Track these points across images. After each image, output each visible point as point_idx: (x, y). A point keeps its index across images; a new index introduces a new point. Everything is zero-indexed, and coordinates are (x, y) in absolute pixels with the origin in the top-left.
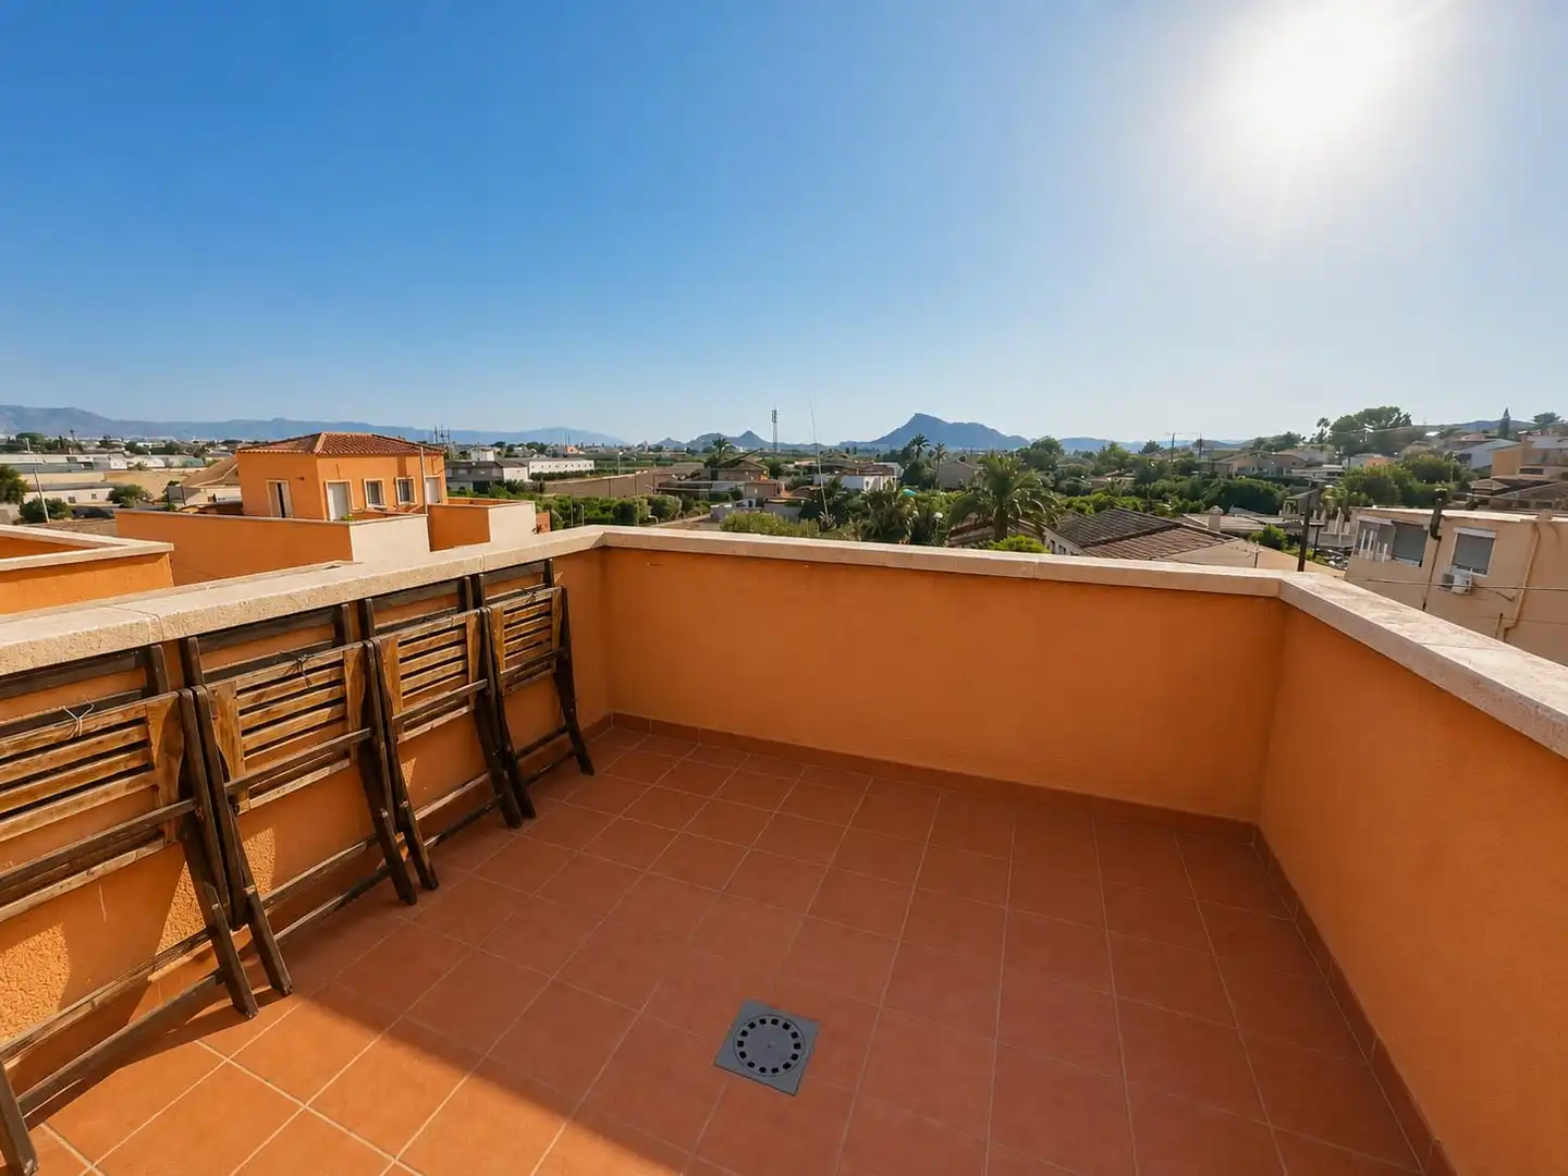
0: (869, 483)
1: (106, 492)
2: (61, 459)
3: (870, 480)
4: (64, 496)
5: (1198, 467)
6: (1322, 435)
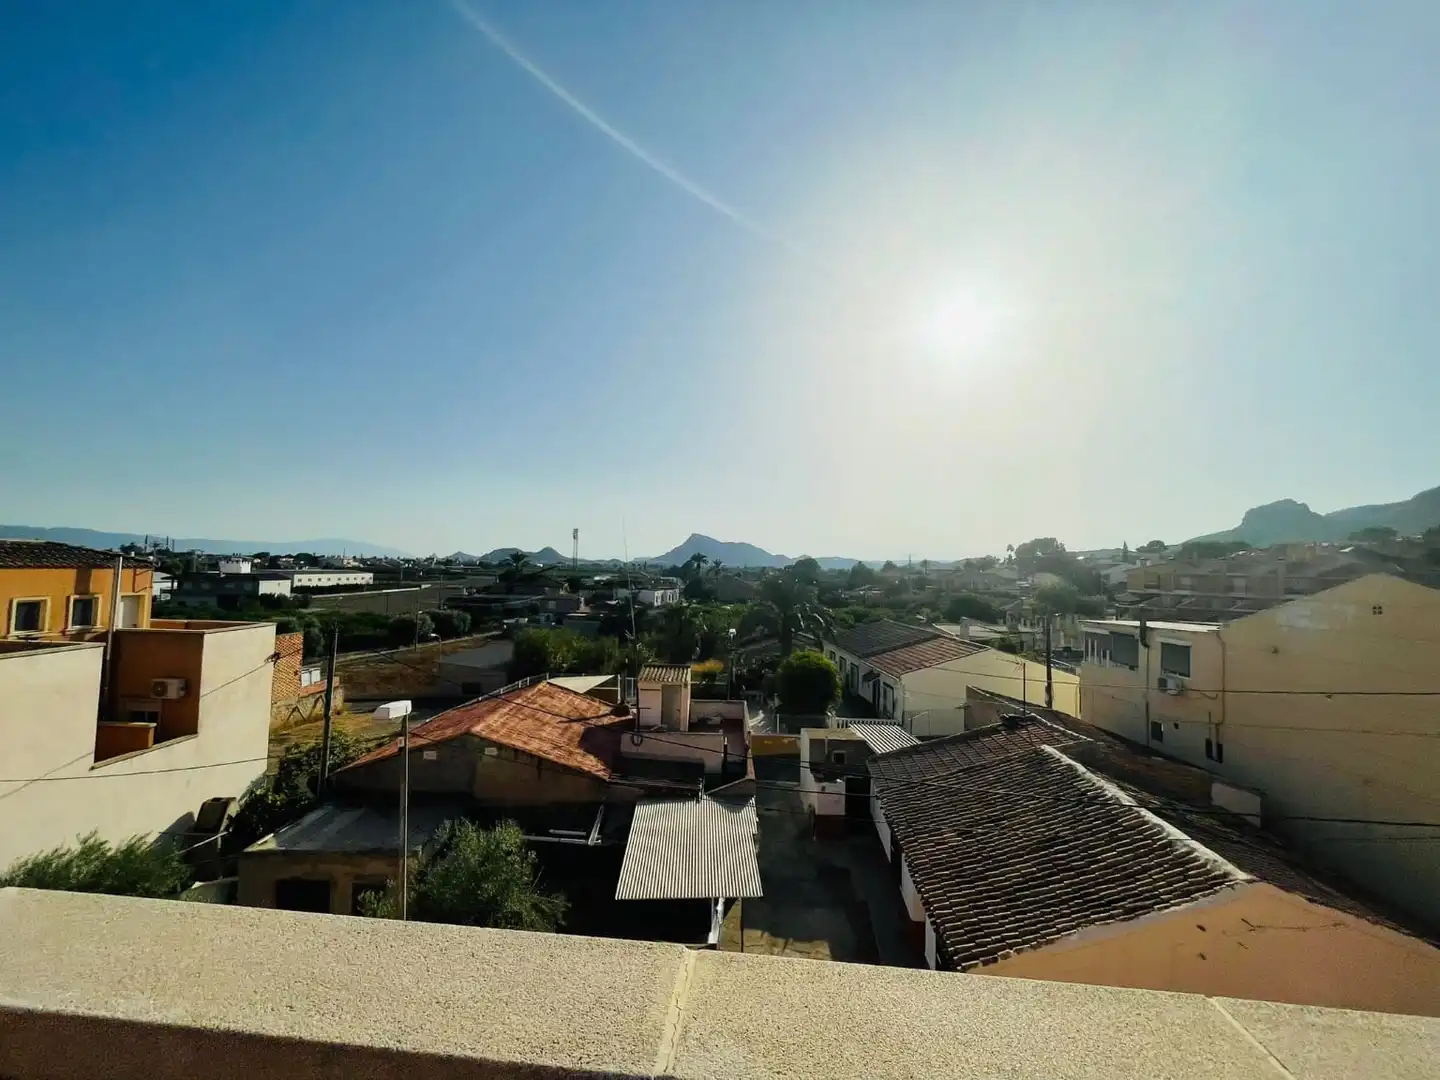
0: (657, 597)
3: (658, 593)
5: (930, 582)
6: (1010, 556)
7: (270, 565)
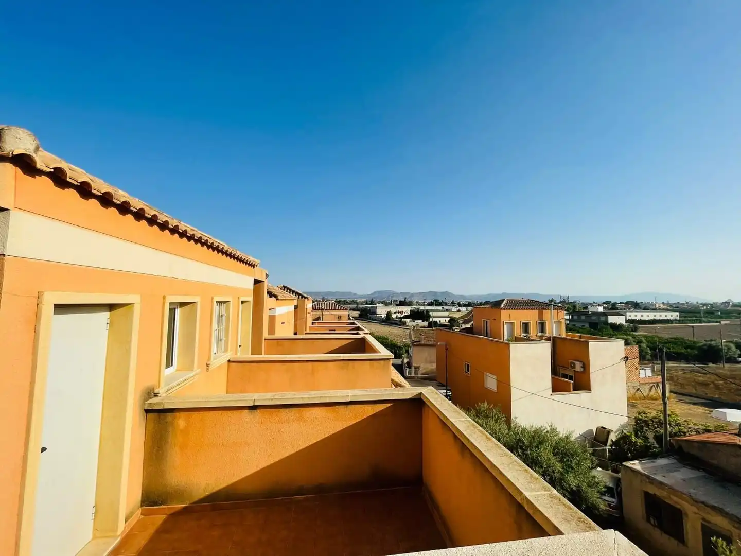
1: (448, 319)
2: (440, 308)
4: (437, 320)
7: (613, 308)
